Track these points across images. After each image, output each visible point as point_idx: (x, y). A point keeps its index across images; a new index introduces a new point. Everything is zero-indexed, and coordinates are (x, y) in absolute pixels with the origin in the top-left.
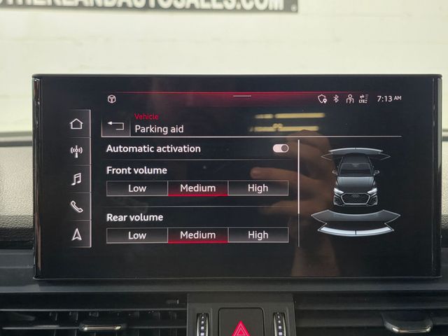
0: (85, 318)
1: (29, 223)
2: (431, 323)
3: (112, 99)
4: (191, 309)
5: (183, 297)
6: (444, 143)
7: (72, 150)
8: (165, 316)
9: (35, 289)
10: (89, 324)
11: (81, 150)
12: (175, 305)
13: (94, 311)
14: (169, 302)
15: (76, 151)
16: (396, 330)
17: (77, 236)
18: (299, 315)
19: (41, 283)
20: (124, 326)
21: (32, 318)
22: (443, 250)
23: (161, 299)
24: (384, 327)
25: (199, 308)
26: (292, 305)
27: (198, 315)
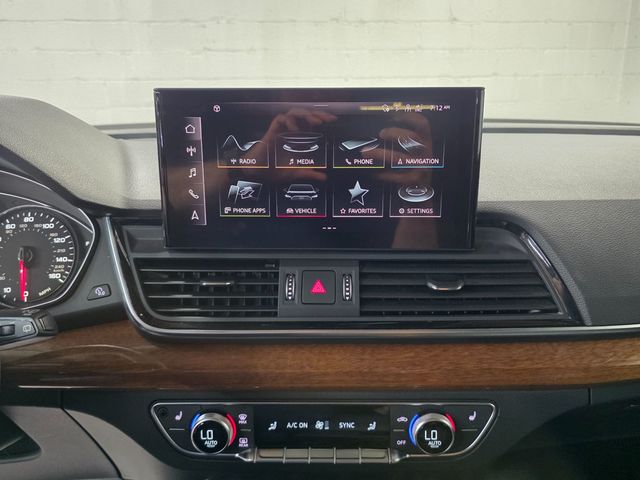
0: (204, 276)
1: (158, 206)
2: (462, 284)
3: (217, 108)
4: (282, 270)
5: (277, 262)
6: (483, 134)
7: (188, 150)
8: (265, 276)
9: (166, 255)
10: (207, 281)
11: (195, 150)
12: (272, 268)
13: (212, 271)
14: (267, 266)
15: (191, 150)
16: (435, 288)
17: (195, 216)
18: (362, 276)
19: (170, 251)
20: (233, 282)
21: (165, 276)
22: (477, 229)
23: (260, 263)
24: (427, 286)
25: (289, 270)
26: (358, 268)
27: (288, 275)
